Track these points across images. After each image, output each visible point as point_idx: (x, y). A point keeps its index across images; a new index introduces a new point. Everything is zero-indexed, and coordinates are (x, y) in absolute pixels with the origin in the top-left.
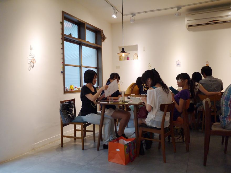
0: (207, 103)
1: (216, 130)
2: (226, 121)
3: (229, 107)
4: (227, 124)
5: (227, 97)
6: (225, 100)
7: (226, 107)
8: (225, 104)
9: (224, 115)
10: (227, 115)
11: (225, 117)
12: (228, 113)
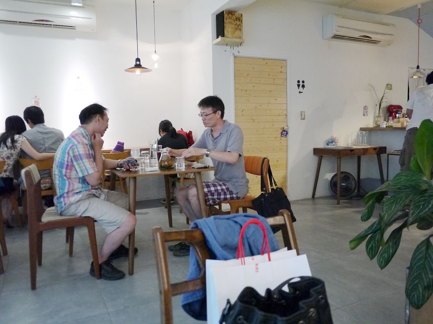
0: (28, 174)
1: (49, 221)
2: (63, 203)
3: (65, 177)
4: (64, 207)
5: (61, 163)
6: (57, 167)
7: (60, 179)
8: (58, 175)
9: (60, 193)
10: (64, 194)
11: (61, 197)
12: (64, 189)
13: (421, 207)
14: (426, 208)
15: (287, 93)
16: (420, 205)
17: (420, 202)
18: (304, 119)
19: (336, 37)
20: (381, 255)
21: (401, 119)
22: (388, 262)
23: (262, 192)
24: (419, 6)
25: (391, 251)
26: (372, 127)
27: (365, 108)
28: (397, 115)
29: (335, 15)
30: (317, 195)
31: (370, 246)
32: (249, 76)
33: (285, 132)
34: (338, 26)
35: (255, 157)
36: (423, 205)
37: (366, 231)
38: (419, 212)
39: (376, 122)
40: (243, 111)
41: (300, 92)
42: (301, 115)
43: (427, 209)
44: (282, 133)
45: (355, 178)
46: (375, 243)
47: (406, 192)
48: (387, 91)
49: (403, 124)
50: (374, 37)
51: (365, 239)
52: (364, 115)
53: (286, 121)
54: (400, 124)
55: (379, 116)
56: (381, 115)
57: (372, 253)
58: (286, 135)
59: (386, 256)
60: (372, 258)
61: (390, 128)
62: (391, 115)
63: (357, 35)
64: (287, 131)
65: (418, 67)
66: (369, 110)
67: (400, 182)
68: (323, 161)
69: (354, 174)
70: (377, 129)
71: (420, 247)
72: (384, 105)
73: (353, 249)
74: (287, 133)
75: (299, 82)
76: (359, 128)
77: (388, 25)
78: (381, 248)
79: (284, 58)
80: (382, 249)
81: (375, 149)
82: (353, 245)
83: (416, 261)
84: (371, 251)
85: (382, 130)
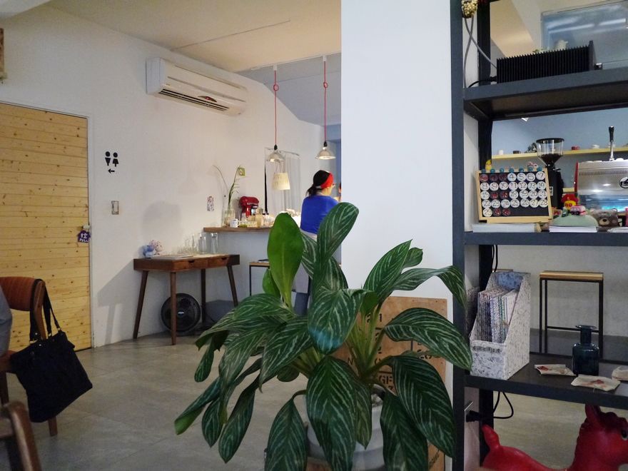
13: (279, 353)
14: (285, 354)
15: (88, 171)
16: (277, 349)
17: (277, 343)
18: (117, 213)
19: (166, 92)
20: (225, 438)
21: (257, 217)
22: (234, 447)
23: (32, 342)
24: (275, 69)
25: (239, 428)
26: (220, 226)
27: (210, 199)
28: (252, 211)
29: (164, 59)
30: (142, 332)
31: (208, 423)
32: (18, 137)
33: (85, 234)
34: (169, 77)
35: (19, 279)
36: (282, 349)
37: (202, 398)
38: (276, 362)
39: (225, 220)
40: (4, 197)
41: (110, 171)
42: (113, 207)
43: (287, 356)
44: (79, 236)
45: (197, 303)
46: (215, 417)
47: (258, 327)
48: (238, 177)
49: (259, 223)
50: (220, 101)
51: (200, 412)
52: (209, 210)
53: (86, 215)
54: (256, 223)
55: (229, 212)
56: (232, 210)
57: (211, 434)
58: (87, 239)
59: (232, 437)
60: (211, 444)
61: (244, 229)
62: (244, 211)
63: (196, 94)
64: (88, 233)
65: (276, 148)
66: (215, 202)
67: (248, 313)
68: (149, 279)
69: (197, 296)
70: (226, 229)
71: (280, 416)
72: (235, 196)
73: (180, 432)
74: (89, 236)
75: (108, 154)
76: (202, 228)
77: (237, 87)
78: (224, 425)
79: (84, 115)
80: (226, 426)
81: (224, 258)
82: (180, 426)
83: (275, 440)
84: (210, 431)
85: (233, 231)
